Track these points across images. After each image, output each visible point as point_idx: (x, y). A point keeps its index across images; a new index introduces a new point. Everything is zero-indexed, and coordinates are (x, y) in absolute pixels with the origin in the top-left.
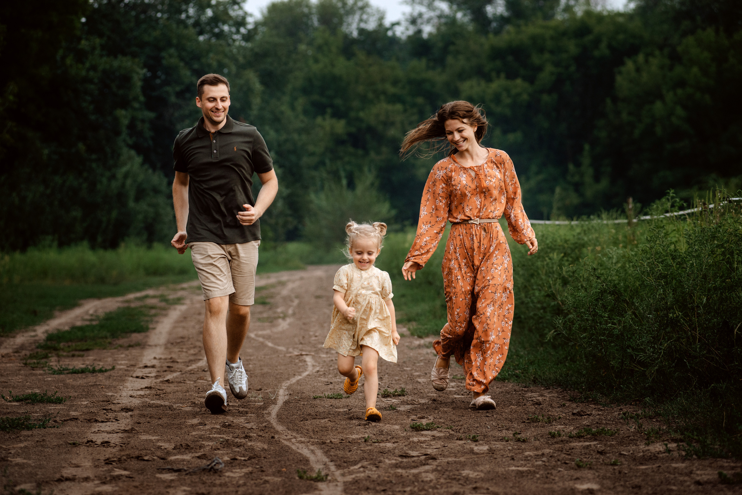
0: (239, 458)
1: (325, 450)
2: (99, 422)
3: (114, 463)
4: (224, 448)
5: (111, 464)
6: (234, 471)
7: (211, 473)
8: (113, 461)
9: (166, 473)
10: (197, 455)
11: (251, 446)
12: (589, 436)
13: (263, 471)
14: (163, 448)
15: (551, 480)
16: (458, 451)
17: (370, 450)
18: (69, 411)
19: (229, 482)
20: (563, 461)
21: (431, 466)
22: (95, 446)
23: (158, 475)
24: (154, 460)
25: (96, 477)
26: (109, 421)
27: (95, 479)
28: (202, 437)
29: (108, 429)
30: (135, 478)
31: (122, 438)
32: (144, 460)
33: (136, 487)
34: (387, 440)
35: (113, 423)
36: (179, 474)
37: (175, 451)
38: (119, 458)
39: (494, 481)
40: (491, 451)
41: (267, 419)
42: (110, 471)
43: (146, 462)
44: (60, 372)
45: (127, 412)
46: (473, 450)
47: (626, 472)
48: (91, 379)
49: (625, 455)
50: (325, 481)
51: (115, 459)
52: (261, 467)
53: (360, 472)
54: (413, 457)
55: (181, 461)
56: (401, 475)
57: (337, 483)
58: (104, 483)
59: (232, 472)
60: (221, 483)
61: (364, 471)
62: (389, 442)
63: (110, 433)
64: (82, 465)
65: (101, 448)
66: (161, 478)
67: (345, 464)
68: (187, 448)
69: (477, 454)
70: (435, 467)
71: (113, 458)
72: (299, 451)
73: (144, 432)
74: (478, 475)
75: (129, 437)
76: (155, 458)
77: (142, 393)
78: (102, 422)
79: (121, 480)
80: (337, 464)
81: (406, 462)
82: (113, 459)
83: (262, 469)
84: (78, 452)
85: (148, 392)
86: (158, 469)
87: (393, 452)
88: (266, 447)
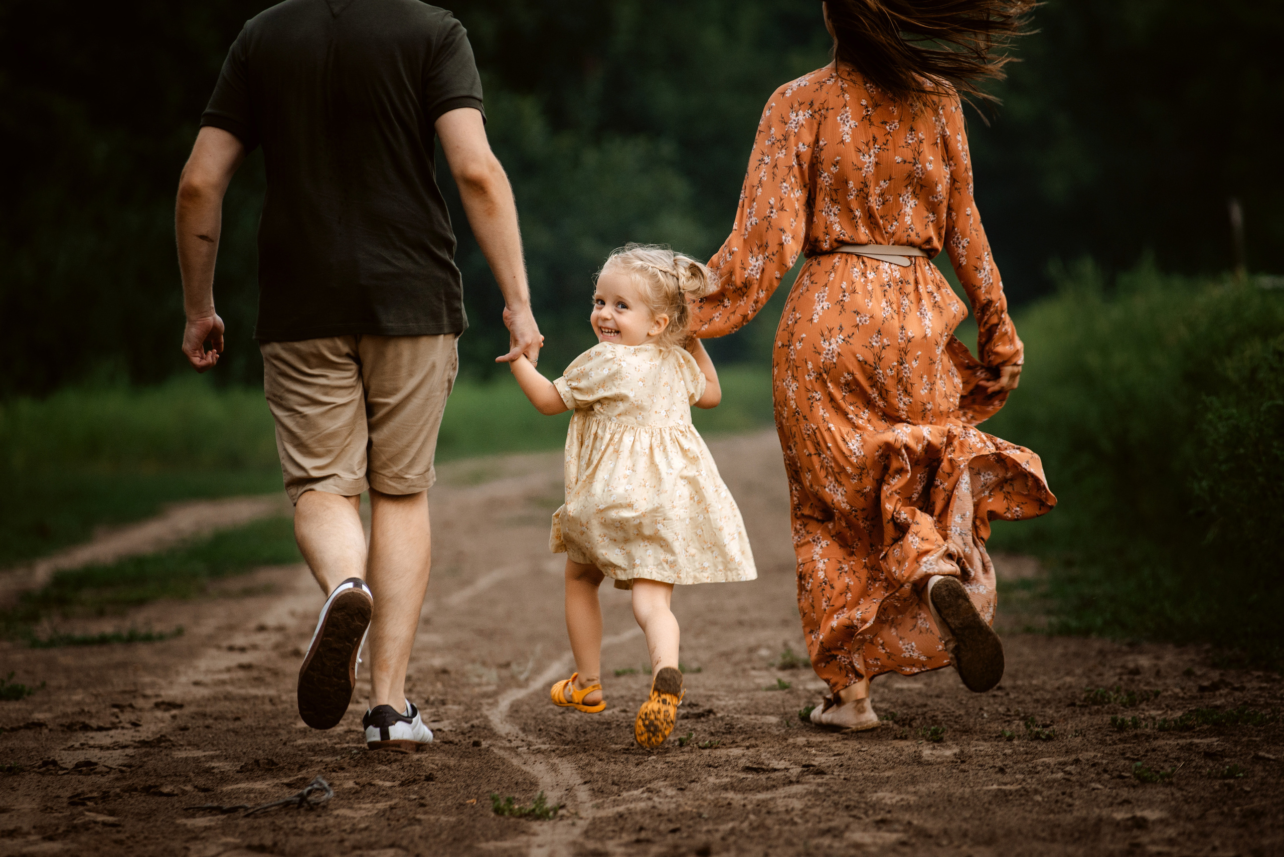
0: (381, 783)
1: (582, 763)
2: (92, 729)
3: (89, 803)
4: (356, 766)
5: (84, 804)
6: (356, 806)
7: (302, 810)
8: (89, 799)
9: (203, 816)
10: (286, 781)
11: (418, 760)
12: (1206, 727)
13: (423, 805)
14: (216, 771)
15: (1064, 806)
16: (885, 759)
17: (686, 761)
18: (31, 712)
19: (334, 826)
20: (1115, 774)
21: (807, 786)
22: (60, 772)
23: (181, 821)
24: (184, 793)
25: (34, 827)
26: (117, 728)
27: (33, 831)
28: (317, 749)
29: (107, 741)
30: (123, 826)
31: (132, 757)
32: (162, 794)
33: (119, 842)
34: (733, 742)
35: (125, 731)
36: (229, 817)
37: (240, 776)
38: (105, 793)
39: (933, 810)
40: (962, 758)
41: (485, 712)
42: (73, 817)
43: (165, 799)
44: (51, 644)
45: (166, 710)
46: (920, 757)
47: (1248, 789)
48: (119, 654)
49: (1269, 759)
50: (550, 819)
51: (95, 794)
52: (423, 798)
53: (641, 799)
54: (775, 770)
55: (244, 792)
56: (729, 804)
57: (576, 821)
58: (51, 839)
59: (351, 808)
60: (315, 827)
61: (650, 799)
62: (737, 747)
63: (108, 748)
64: (15, 808)
65: (74, 777)
66: (185, 825)
67: (615, 788)
68: (270, 770)
69: (929, 764)
70: (813, 788)
71: (91, 792)
72: (524, 768)
73: (189, 745)
74: (902, 800)
75: (147, 754)
76: (189, 788)
77: (225, 676)
78: (100, 729)
79: (90, 831)
80: (595, 787)
81: (753, 780)
82: (90, 795)
83: (423, 801)
84: (15, 784)
85: (241, 674)
86: (186, 809)
87: (734, 764)
88: (452, 762)
